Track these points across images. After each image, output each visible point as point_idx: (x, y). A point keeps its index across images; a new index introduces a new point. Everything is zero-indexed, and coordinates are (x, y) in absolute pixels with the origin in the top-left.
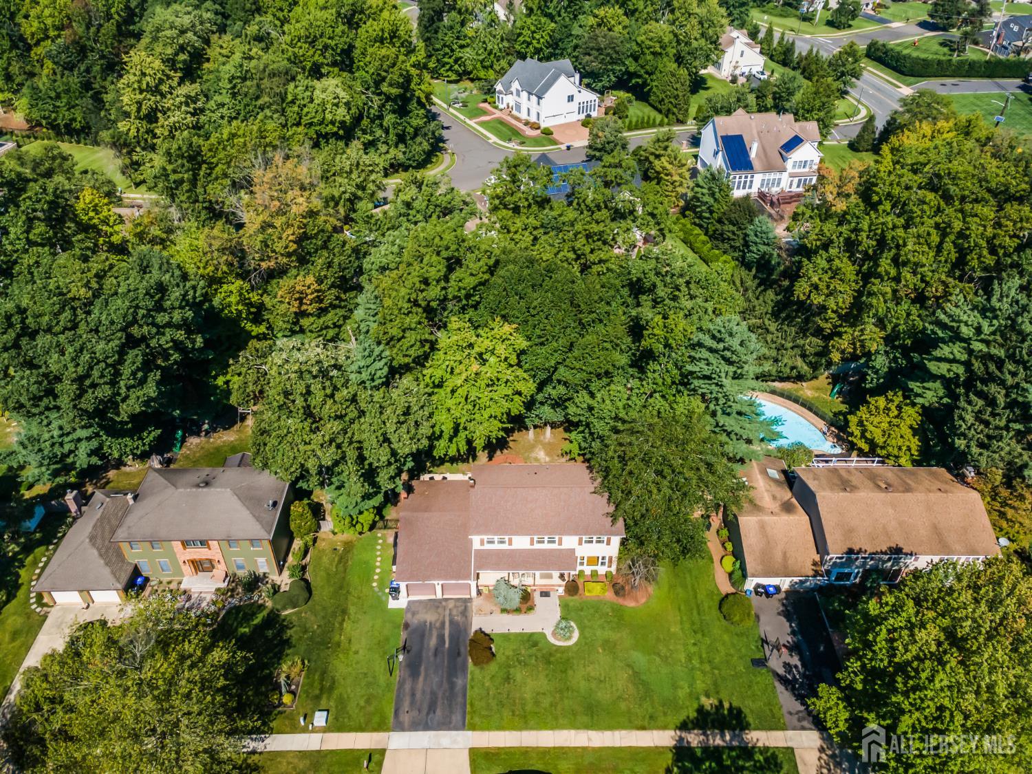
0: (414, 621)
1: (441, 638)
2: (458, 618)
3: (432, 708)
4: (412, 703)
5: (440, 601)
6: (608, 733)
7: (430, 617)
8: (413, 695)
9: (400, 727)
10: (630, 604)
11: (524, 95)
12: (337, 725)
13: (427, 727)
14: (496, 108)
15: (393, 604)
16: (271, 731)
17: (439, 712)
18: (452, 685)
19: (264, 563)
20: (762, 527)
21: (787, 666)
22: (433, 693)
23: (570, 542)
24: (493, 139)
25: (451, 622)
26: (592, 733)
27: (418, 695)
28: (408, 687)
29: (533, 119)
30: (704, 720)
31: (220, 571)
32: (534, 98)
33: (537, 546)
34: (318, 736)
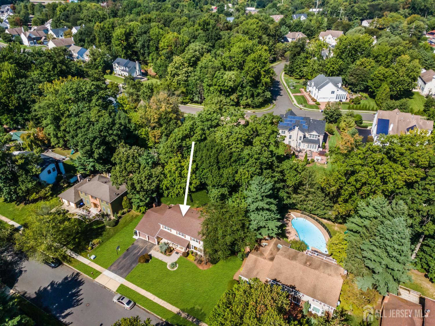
0: (136, 244)
1: (139, 251)
2: (148, 249)
3: (121, 269)
4: (118, 265)
5: (147, 241)
6: (161, 300)
7: (140, 245)
8: (119, 263)
9: (109, 269)
10: (200, 268)
11: (315, 88)
12: (95, 260)
13: (116, 273)
14: (306, 91)
15: (135, 237)
16: (81, 255)
17: (122, 270)
18: (131, 265)
19: (109, 211)
22: (125, 265)
23: (188, 238)
24: (295, 102)
25: (145, 249)
26: (156, 298)
27: (121, 263)
28: (120, 260)
29: (315, 98)
30: (191, 312)
31: (99, 209)
32: (317, 90)
33: (178, 235)
34: (89, 261)
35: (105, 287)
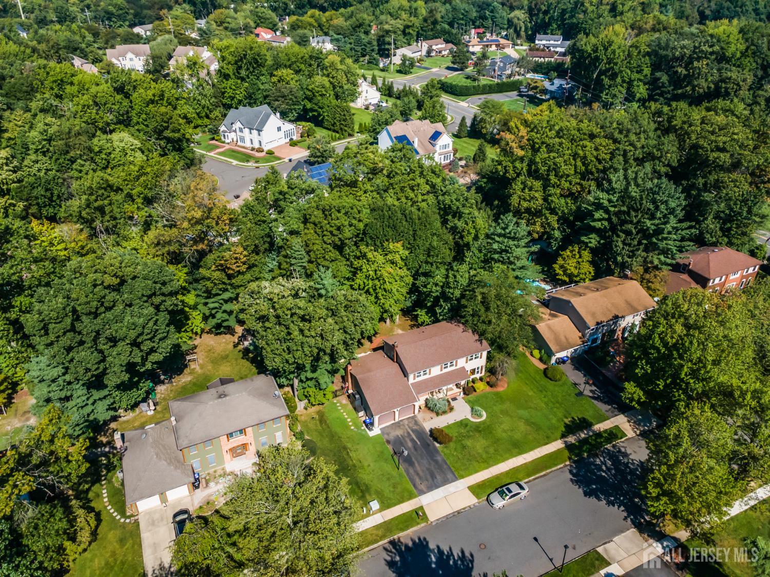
0: (391, 437)
1: (412, 440)
2: (415, 427)
3: (433, 476)
4: (420, 478)
5: (399, 422)
6: (531, 453)
7: (399, 433)
8: (418, 474)
9: (422, 493)
10: (500, 389)
11: (246, 131)
12: (386, 505)
13: (437, 487)
14: (224, 142)
15: (371, 434)
17: (438, 477)
18: (436, 462)
20: (549, 327)
21: (591, 391)
22: (428, 469)
23: (461, 362)
24: (235, 162)
25: (413, 431)
26: (524, 456)
27: (421, 473)
28: (411, 471)
29: (257, 146)
30: (571, 429)
32: (255, 132)
33: (445, 371)
34: (379, 515)
35: (459, 512)
